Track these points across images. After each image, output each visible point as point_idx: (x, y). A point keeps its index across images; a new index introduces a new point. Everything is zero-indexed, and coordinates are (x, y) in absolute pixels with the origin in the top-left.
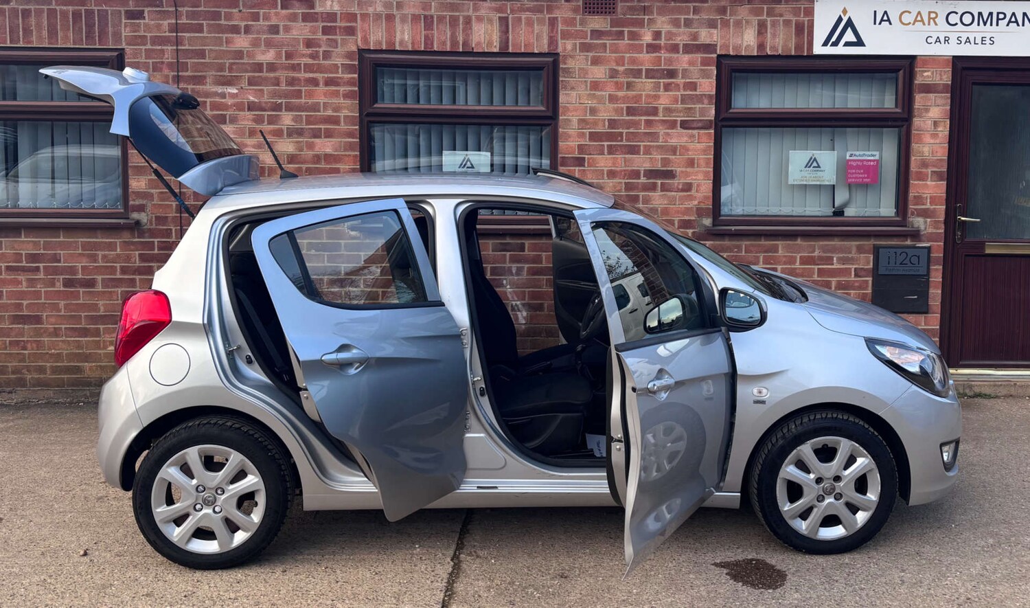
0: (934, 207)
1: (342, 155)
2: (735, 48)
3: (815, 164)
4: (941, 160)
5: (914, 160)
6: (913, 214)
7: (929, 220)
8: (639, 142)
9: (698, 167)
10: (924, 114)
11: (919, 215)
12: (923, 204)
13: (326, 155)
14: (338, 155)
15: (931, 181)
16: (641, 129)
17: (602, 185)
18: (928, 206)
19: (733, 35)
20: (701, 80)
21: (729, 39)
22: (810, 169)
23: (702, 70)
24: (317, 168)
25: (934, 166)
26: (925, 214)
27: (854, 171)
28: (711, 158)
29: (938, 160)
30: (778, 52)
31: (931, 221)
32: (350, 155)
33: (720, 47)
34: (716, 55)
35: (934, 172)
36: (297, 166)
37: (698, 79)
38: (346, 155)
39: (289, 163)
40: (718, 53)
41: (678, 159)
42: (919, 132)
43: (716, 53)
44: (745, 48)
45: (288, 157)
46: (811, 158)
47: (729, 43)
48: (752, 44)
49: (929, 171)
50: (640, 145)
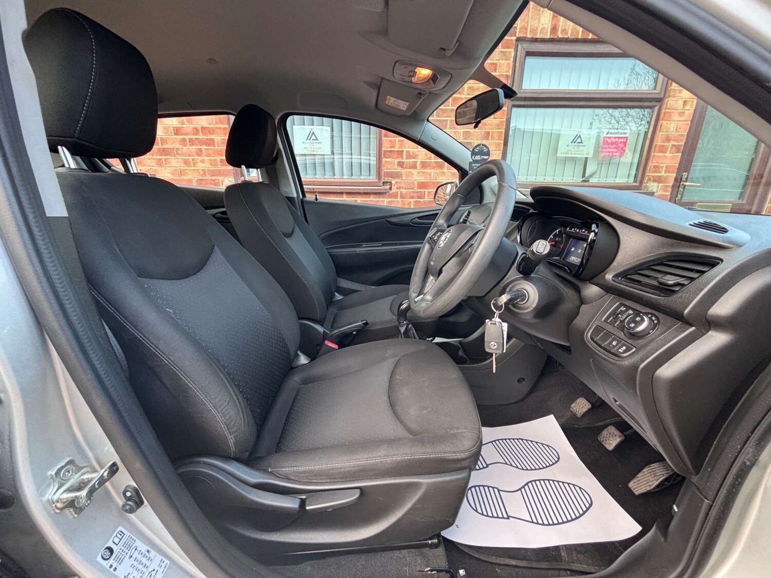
0: (667, 174)
1: (214, 128)
2: (532, 31)
3: (579, 140)
4: (682, 135)
5: (660, 135)
6: (649, 180)
7: (661, 185)
8: (447, 117)
9: (492, 139)
10: (678, 94)
11: (654, 181)
12: (659, 172)
13: (202, 128)
14: (212, 128)
15: (670, 153)
16: (449, 106)
17: (417, 153)
18: (663, 174)
19: (532, 18)
20: (500, 61)
21: (528, 22)
22: (574, 144)
23: (502, 52)
24: (197, 138)
25: (675, 140)
26: (658, 180)
27: (608, 146)
28: (502, 132)
29: (679, 135)
30: (567, 34)
31: (663, 186)
32: (220, 128)
33: (520, 29)
34: (514, 38)
35: (674, 145)
36: (182, 137)
37: (499, 60)
38: (217, 128)
39: (176, 134)
40: (517, 35)
41: (477, 132)
42: (670, 111)
43: (515, 36)
44: (541, 30)
45: (174, 130)
46: (577, 135)
47: (528, 25)
48: (546, 26)
49: (670, 144)
50: (447, 120)
